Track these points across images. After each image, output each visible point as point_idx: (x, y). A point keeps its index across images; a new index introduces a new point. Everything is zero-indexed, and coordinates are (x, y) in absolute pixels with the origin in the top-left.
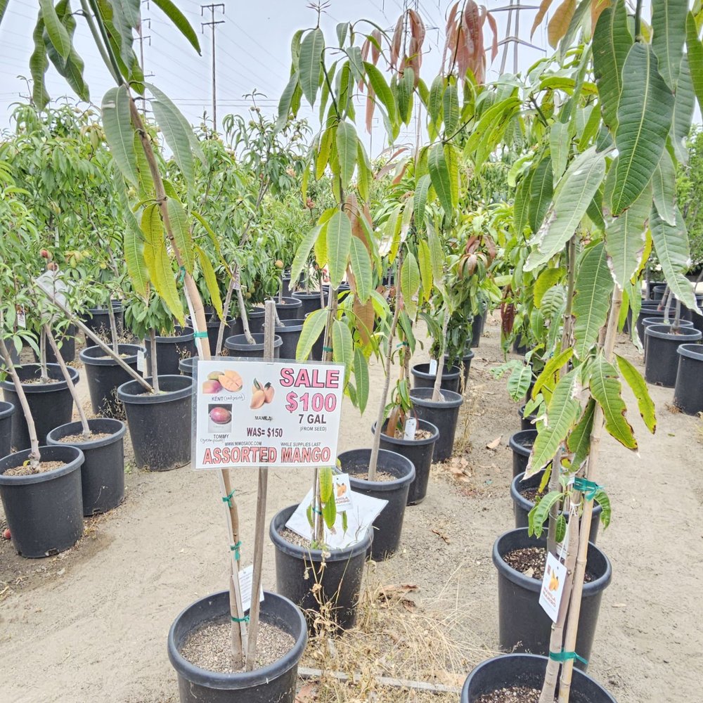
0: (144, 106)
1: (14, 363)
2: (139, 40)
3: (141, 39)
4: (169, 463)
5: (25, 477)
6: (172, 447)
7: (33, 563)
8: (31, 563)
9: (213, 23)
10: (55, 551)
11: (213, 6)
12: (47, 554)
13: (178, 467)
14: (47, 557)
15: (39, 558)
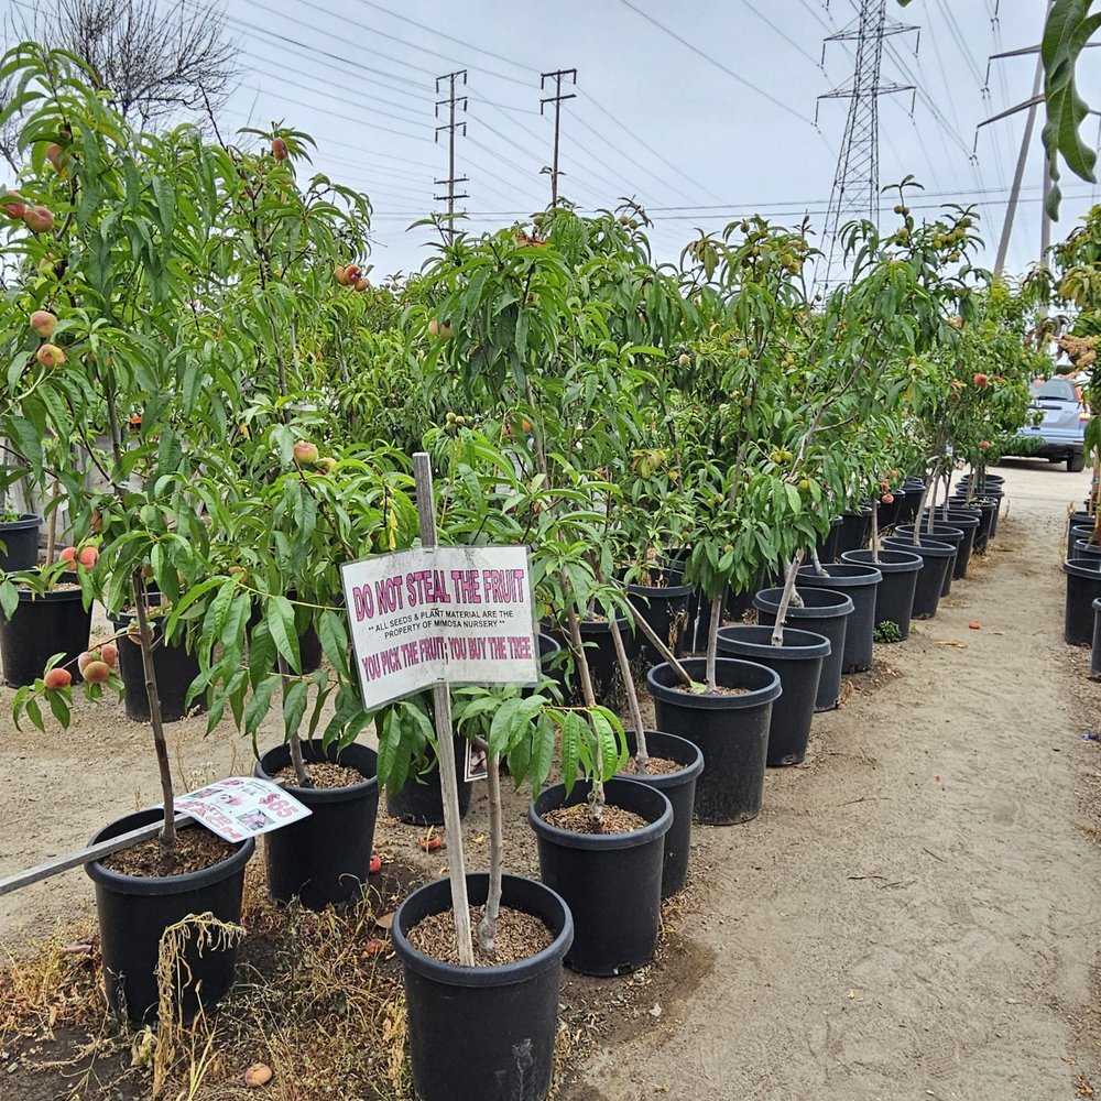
0: (451, 225)
1: (583, 642)
2: (449, 129)
3: (452, 127)
4: (732, 812)
5: (574, 833)
6: (740, 787)
7: (597, 983)
8: (591, 985)
9: (558, 99)
10: (629, 967)
11: (559, 73)
12: (616, 972)
13: (744, 821)
14: (615, 976)
15: (602, 977)
